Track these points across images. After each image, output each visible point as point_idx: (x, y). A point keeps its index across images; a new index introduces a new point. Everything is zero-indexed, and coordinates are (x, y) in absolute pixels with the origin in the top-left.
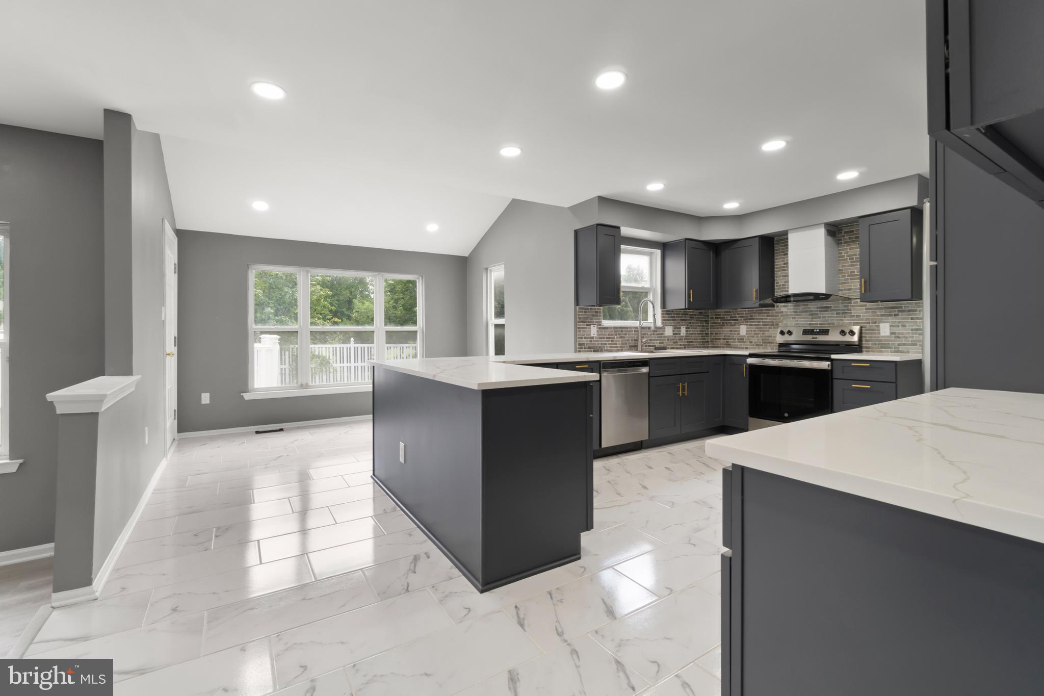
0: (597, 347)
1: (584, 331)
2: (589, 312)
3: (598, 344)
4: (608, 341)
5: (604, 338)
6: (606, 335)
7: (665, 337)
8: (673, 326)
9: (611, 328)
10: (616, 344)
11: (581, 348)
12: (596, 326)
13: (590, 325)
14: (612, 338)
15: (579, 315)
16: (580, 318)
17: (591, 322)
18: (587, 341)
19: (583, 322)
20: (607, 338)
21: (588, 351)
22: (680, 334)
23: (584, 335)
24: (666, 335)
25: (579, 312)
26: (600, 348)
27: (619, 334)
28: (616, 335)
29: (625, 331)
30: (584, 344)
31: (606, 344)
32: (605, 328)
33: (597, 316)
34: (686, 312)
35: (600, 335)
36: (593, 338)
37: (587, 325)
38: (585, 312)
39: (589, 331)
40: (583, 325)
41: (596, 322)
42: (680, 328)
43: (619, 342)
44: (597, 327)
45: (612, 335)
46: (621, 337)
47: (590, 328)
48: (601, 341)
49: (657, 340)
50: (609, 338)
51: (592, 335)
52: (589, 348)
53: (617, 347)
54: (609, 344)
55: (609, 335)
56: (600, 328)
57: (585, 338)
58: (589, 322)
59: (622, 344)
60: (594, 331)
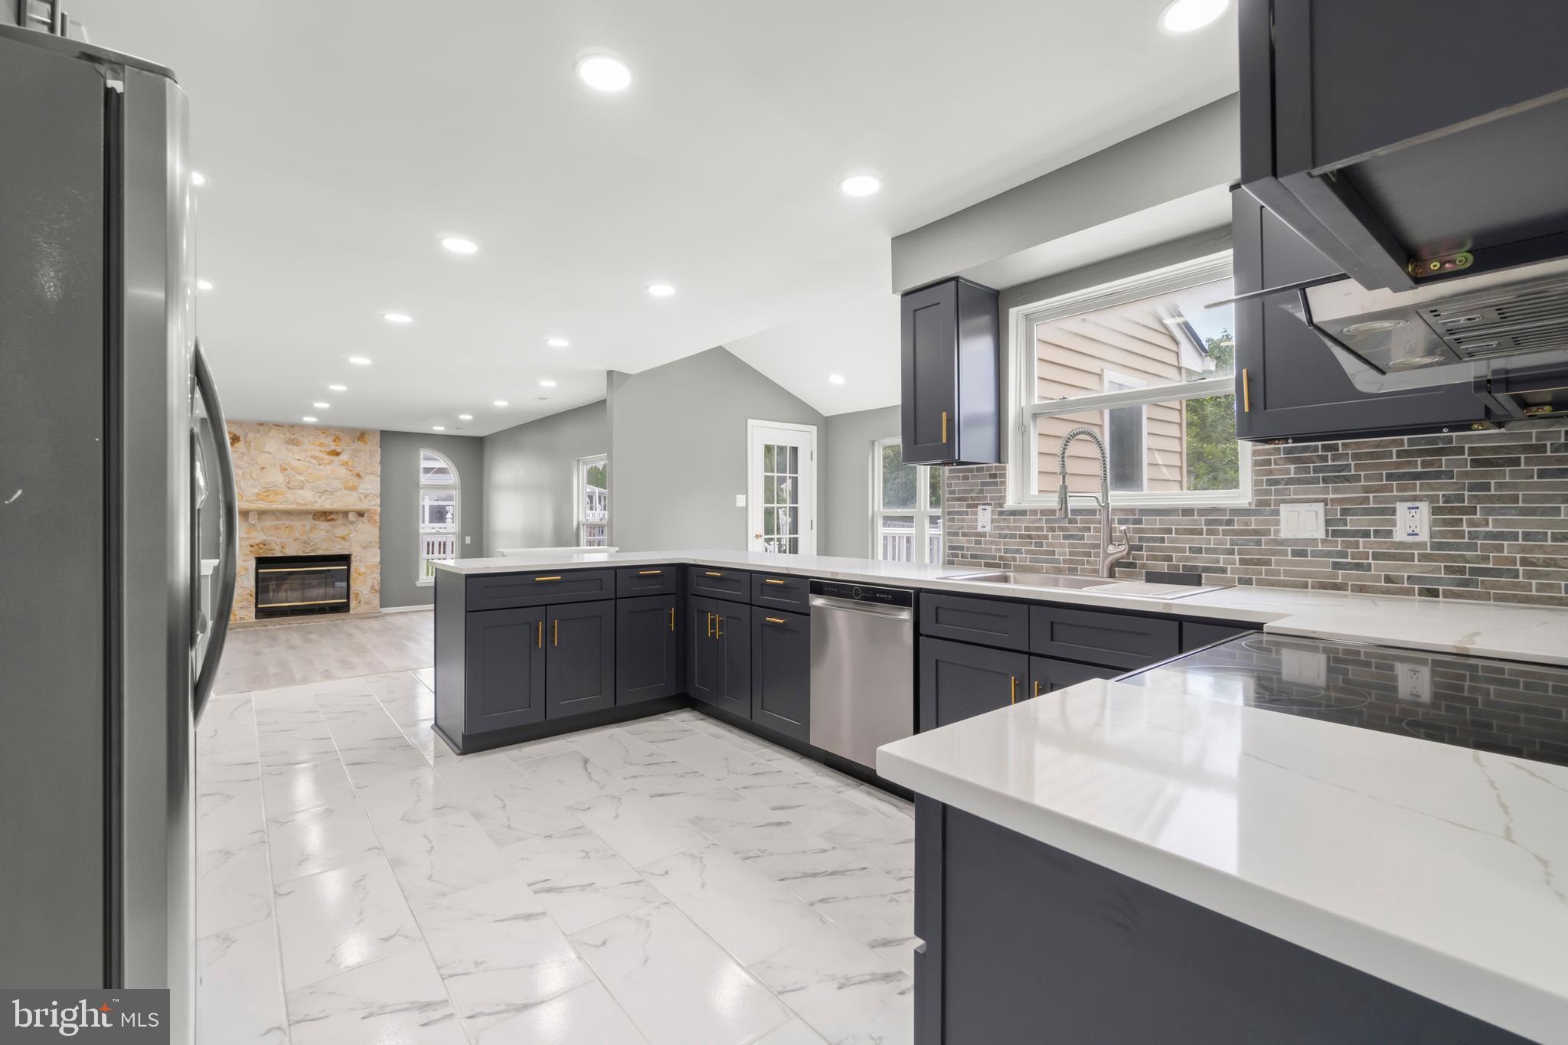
0: (994, 557)
1: (963, 520)
2: (974, 477)
3: (996, 550)
4: (1024, 544)
5: (1013, 536)
6: (1018, 529)
7: (1283, 542)
8: (1325, 501)
9: (1034, 512)
10: (1053, 553)
11: (956, 556)
12: (989, 508)
13: (976, 506)
14: (1038, 537)
15: (949, 485)
16: (951, 492)
17: (979, 499)
18: (969, 542)
19: (959, 499)
20: (1021, 537)
21: (970, 564)
22: (1389, 533)
23: (963, 527)
24: (1284, 534)
25: (950, 478)
26: (1001, 558)
27: (1062, 529)
28: (1053, 529)
29: (1084, 521)
30: (961, 548)
31: (1018, 552)
32: (1013, 513)
33: (996, 484)
34: (1434, 441)
35: (1001, 528)
36: (983, 535)
37: (969, 506)
38: (966, 478)
39: (972, 520)
40: (959, 506)
41: (992, 498)
42: (1393, 512)
43: (1063, 551)
44: (993, 513)
45: (1041, 529)
46: (1065, 537)
47: (976, 514)
48: (1005, 544)
49: (1231, 552)
50: (1030, 537)
51: (980, 529)
52: (973, 556)
53: (1058, 561)
54: (1028, 552)
55: (1027, 529)
56: (1001, 513)
57: (964, 535)
58: (972, 499)
59: (1071, 553)
60: (984, 519)
